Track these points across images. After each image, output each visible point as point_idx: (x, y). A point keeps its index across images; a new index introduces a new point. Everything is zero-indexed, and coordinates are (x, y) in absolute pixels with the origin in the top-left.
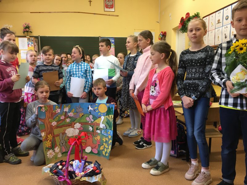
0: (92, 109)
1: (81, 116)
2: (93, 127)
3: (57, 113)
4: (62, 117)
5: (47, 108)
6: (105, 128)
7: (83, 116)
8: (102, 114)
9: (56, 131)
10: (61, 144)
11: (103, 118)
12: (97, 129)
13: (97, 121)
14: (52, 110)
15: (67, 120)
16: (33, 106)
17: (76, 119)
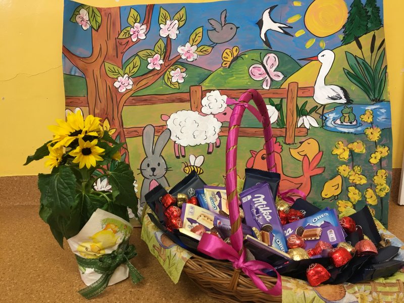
0: (275, 27)
1: (230, 59)
2: (279, 108)
3: (134, 40)
4: (156, 63)
5: (99, 19)
7: (240, 61)
8: (322, 44)
9: (133, 116)
10: (148, 172)
12: (302, 112)
13: (300, 77)
14: (118, 27)
15: (172, 73)
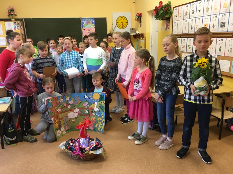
0: (87, 97)
1: (79, 103)
2: (88, 111)
3: (61, 102)
4: (65, 105)
5: (53, 100)
6: (99, 111)
7: (81, 103)
8: (95, 101)
9: (61, 116)
10: (65, 125)
11: (96, 103)
12: (92, 112)
13: (91, 106)
14: (57, 100)
15: (68, 106)
16: (42, 98)
17: (76, 105)
